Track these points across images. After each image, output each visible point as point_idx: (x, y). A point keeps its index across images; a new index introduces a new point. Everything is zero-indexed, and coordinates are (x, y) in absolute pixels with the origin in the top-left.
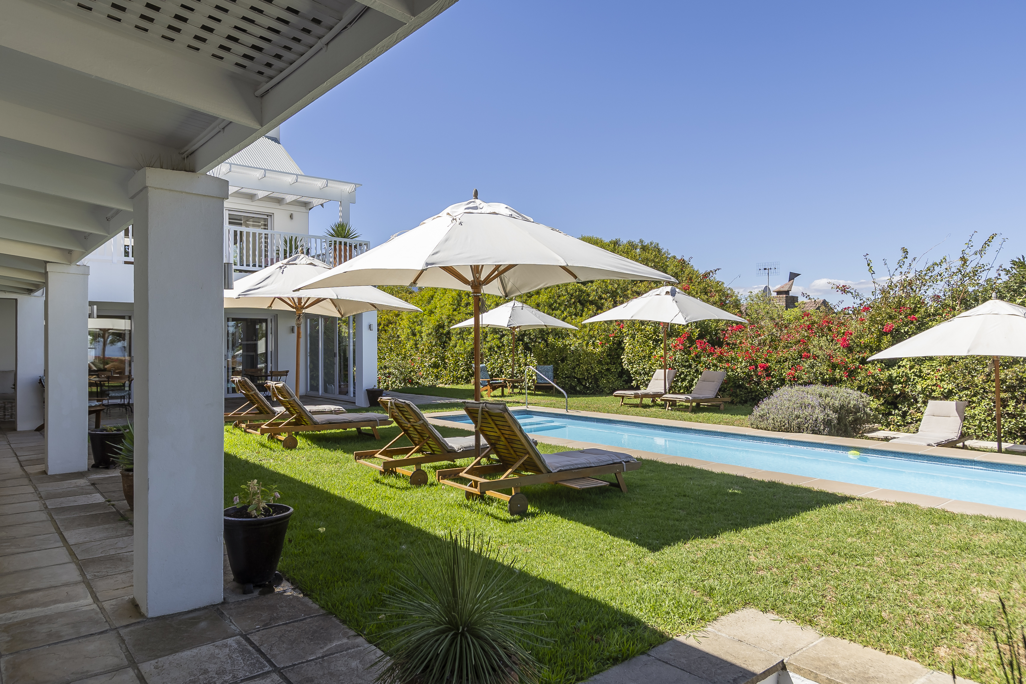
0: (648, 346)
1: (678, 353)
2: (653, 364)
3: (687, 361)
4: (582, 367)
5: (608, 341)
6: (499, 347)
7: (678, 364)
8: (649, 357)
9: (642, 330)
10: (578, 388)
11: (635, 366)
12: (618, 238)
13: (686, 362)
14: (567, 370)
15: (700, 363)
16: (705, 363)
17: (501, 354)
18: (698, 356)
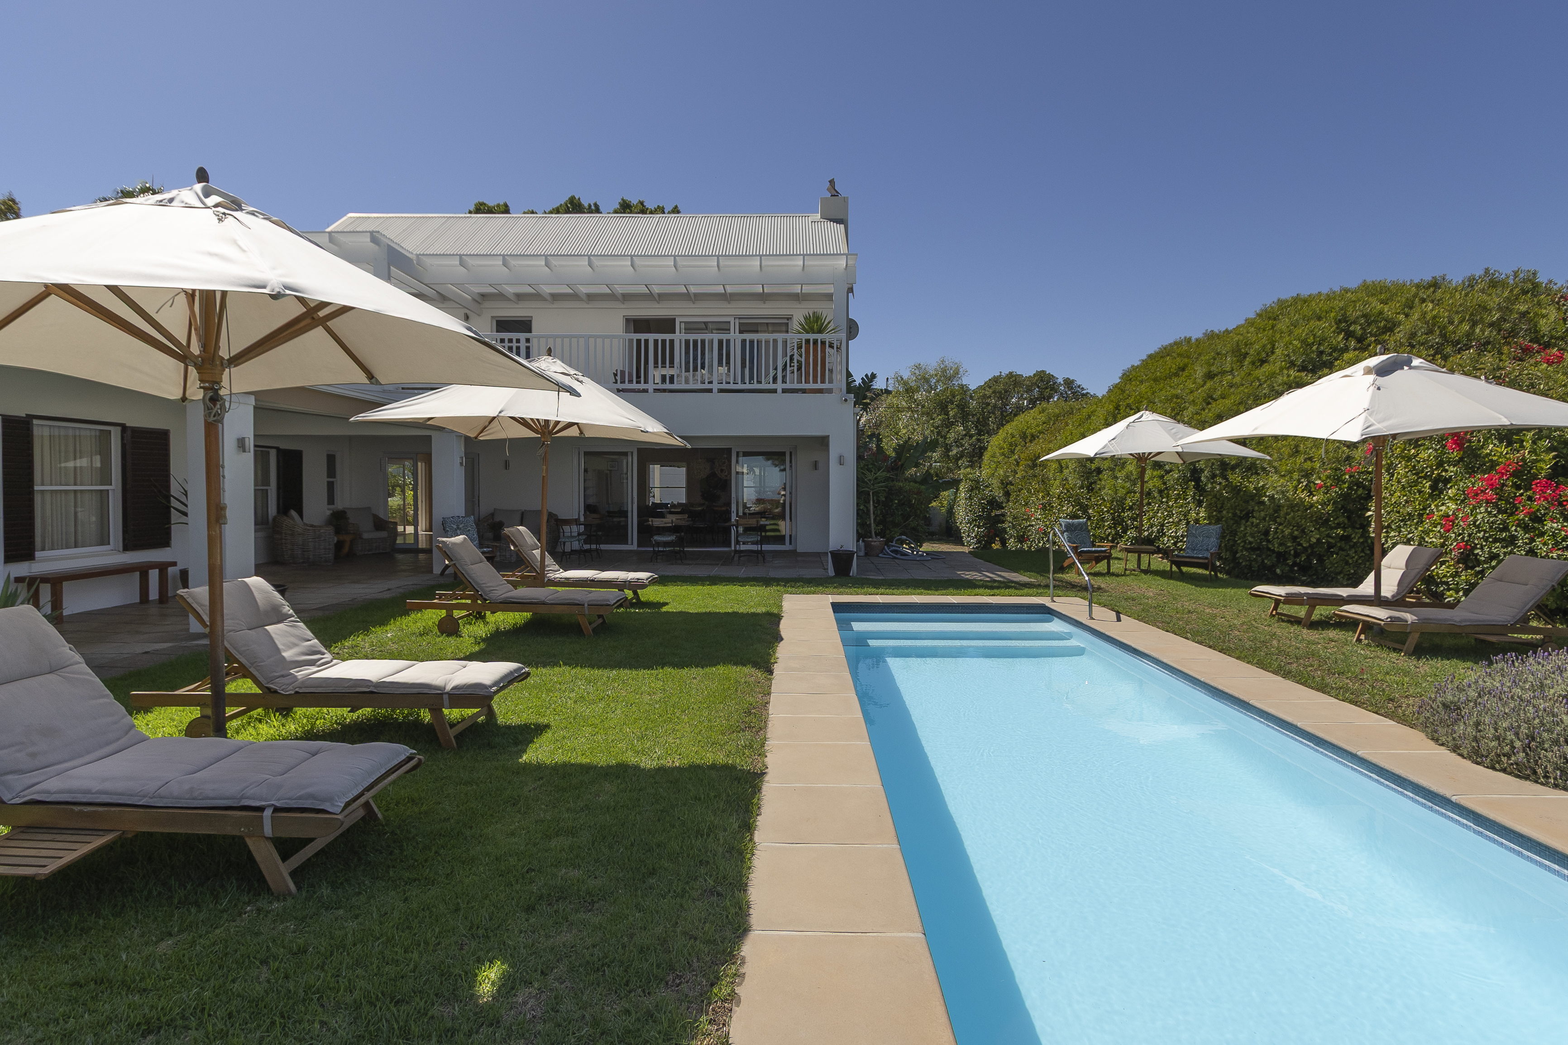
0: (1420, 492)
1: (1482, 509)
2: (1427, 532)
3: (1506, 529)
4: (1283, 532)
5: (1338, 480)
6: (1161, 492)
7: (1481, 535)
8: (1420, 516)
9: (1409, 459)
10: (1278, 571)
11: (1392, 534)
12: (1438, 274)
13: (1502, 530)
14: (1252, 535)
15: (1542, 534)
16: (1554, 535)
17: (1162, 502)
18: (1538, 519)
